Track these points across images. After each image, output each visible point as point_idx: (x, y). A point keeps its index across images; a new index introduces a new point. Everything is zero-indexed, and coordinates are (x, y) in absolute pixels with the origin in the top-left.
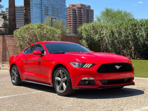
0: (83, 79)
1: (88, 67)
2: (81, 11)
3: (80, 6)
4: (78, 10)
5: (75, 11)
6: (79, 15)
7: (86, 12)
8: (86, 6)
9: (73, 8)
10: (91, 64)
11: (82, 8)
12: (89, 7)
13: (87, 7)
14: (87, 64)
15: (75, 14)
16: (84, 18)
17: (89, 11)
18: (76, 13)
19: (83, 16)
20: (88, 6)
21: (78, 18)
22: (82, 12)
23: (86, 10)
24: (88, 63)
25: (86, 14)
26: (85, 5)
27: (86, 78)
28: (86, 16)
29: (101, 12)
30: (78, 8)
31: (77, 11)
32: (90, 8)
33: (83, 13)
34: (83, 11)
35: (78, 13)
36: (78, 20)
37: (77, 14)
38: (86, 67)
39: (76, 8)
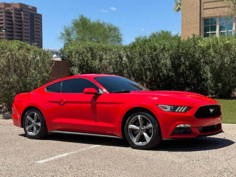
0: (178, 126)
1: (183, 111)
2: (21, 14)
3: (18, 7)
4: (16, 14)
5: (11, 13)
6: (18, 21)
7: (29, 17)
8: (29, 7)
9: (7, 9)
10: (185, 108)
11: (22, 10)
12: (35, 9)
13: (31, 10)
14: (179, 107)
15: (9, 19)
16: (25, 27)
17: (35, 16)
18: (11, 17)
19: (24, 24)
20: (33, 7)
21: (15, 26)
22: (22, 16)
23: (29, 14)
24: (182, 106)
25: (29, 21)
26: (27, 6)
27: (182, 126)
28: (29, 24)
29: (73, 22)
30: (16, 9)
31: (13, 15)
32: (36, 11)
33: (25, 18)
34: (25, 15)
35: (15, 17)
36: (15, 30)
37: (13, 19)
38: (180, 111)
39: (12, 10)
